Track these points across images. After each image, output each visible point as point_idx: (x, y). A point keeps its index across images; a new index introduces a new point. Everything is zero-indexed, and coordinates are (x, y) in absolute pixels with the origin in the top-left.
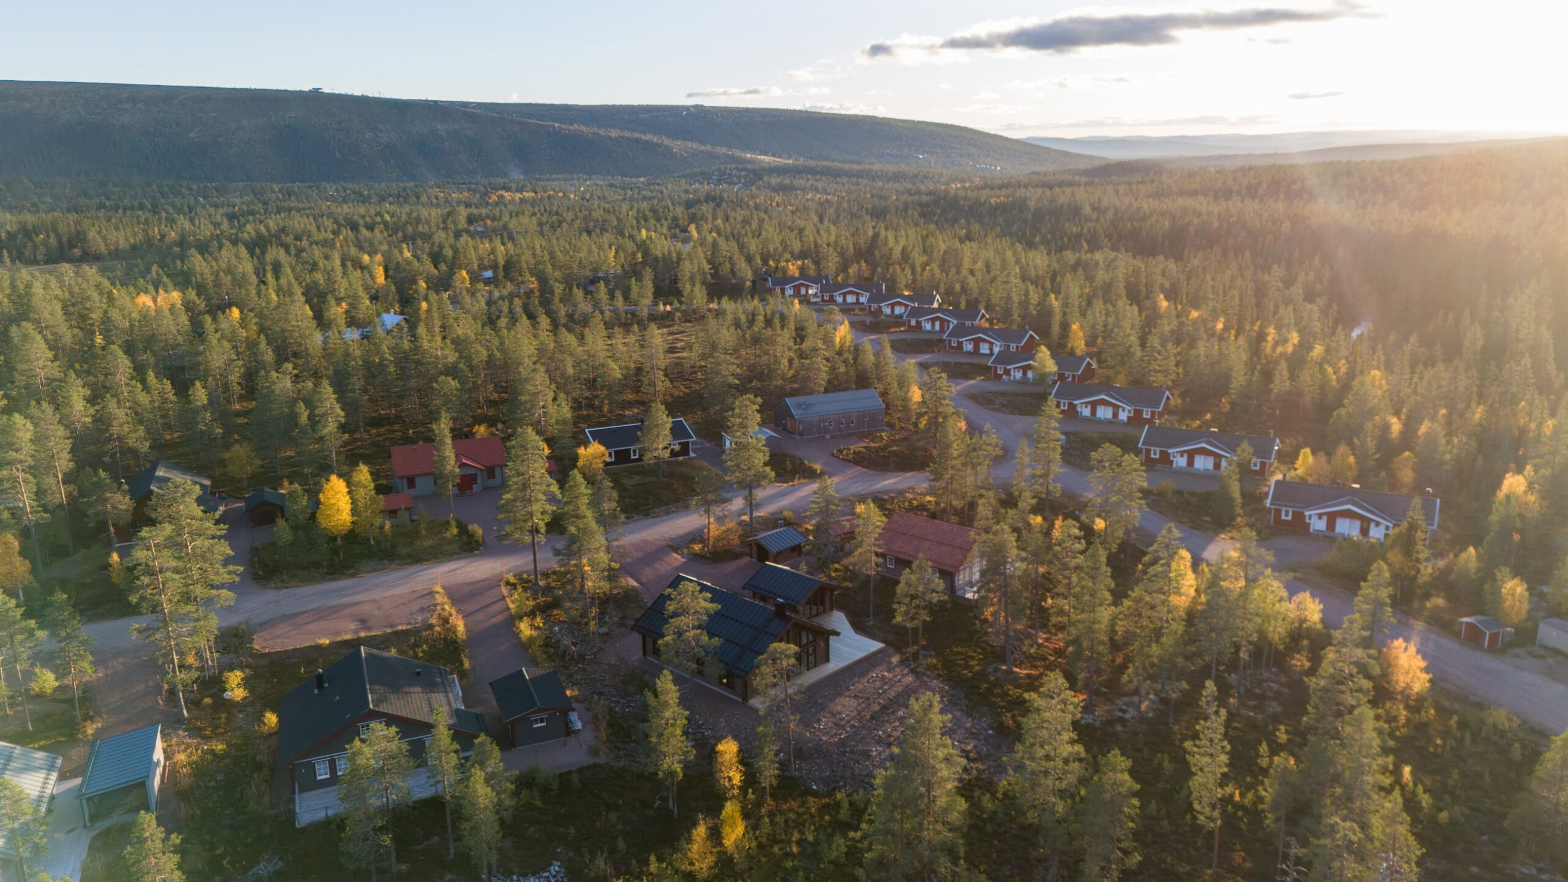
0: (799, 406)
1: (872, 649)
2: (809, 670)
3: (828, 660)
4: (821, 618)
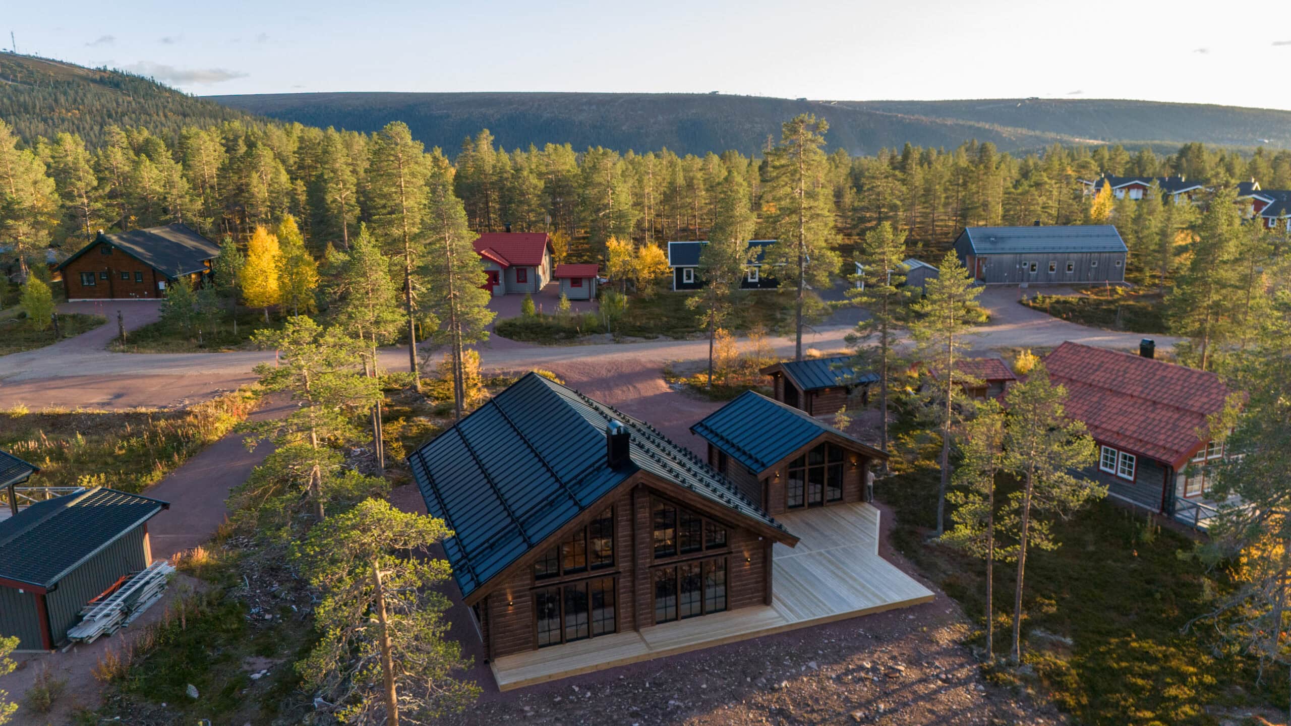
1: (895, 598)
2: (702, 613)
3: (766, 600)
4: (823, 510)
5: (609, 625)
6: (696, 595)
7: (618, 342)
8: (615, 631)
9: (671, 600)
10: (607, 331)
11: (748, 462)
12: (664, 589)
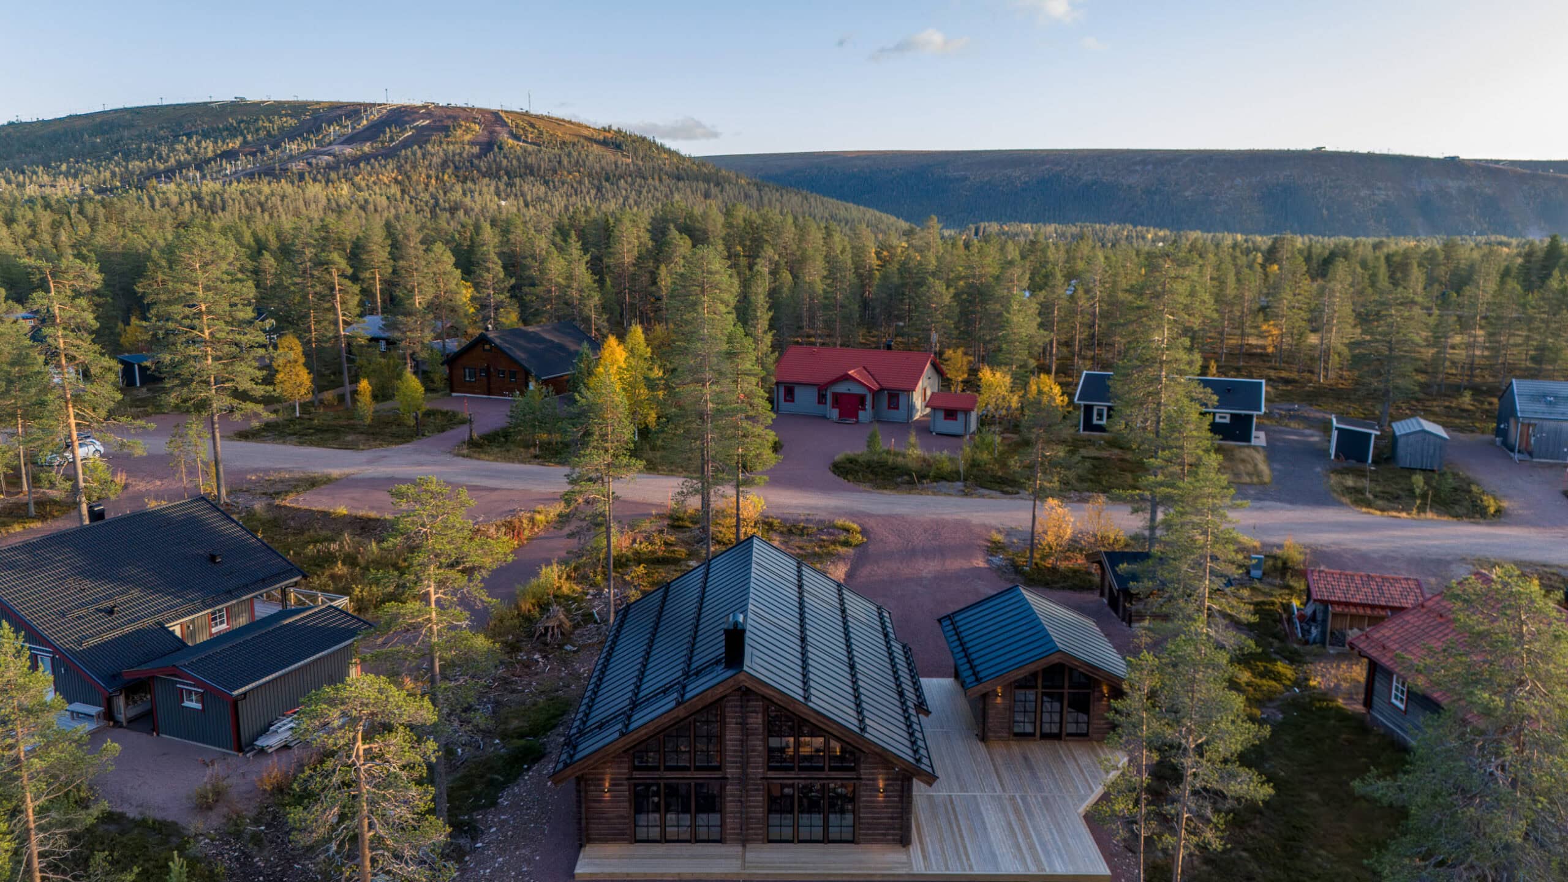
0: (1541, 397)
2: (825, 840)
3: (904, 841)
4: (1060, 747)
5: (715, 833)
6: (818, 819)
7: (966, 495)
8: (721, 841)
9: (787, 819)
10: (959, 480)
12: (778, 804)
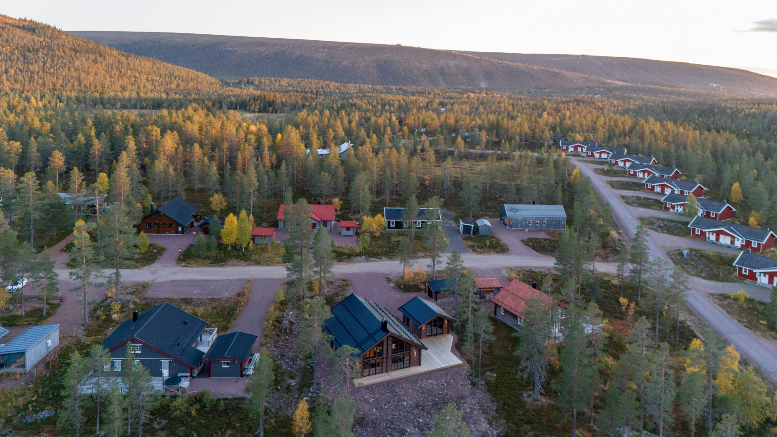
0: (512, 210)
1: (452, 364)
2: (403, 368)
3: (420, 364)
4: (437, 337)
5: (380, 371)
6: (402, 363)
7: (368, 261)
8: (382, 372)
9: (396, 364)
10: (363, 255)
11: (416, 323)
12: (394, 361)
